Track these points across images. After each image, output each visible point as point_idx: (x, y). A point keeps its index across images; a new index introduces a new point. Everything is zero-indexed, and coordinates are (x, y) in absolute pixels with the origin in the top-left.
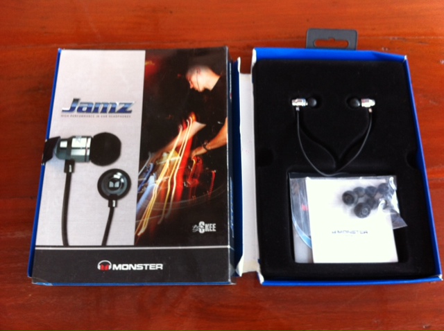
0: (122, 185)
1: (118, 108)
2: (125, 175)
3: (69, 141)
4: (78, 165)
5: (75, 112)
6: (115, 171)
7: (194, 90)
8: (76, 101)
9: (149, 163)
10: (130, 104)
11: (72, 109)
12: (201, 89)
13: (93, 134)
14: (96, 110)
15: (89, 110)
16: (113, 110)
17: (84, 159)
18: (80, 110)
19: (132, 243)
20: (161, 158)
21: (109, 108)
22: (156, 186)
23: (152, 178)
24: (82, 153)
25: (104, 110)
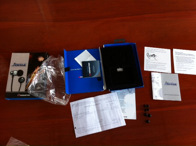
0: (23, 80)
1: (23, 65)
2: (24, 78)
3: (13, 72)
4: (15, 76)
5: (14, 66)
6: (22, 77)
7: (39, 61)
8: (15, 63)
9: (29, 76)
10: (26, 64)
11: (14, 65)
12: (40, 61)
13: (18, 70)
14: (19, 65)
15: (17, 65)
16: (22, 65)
17: (16, 75)
18: (15, 65)
19: (24, 91)
20: (31, 75)
21: (21, 65)
22: (30, 80)
23: (29, 79)
24: (16, 74)
25: (20, 65)
